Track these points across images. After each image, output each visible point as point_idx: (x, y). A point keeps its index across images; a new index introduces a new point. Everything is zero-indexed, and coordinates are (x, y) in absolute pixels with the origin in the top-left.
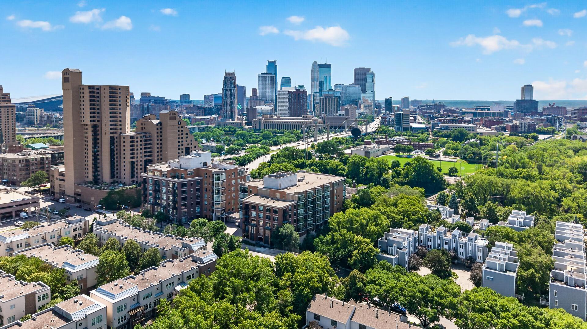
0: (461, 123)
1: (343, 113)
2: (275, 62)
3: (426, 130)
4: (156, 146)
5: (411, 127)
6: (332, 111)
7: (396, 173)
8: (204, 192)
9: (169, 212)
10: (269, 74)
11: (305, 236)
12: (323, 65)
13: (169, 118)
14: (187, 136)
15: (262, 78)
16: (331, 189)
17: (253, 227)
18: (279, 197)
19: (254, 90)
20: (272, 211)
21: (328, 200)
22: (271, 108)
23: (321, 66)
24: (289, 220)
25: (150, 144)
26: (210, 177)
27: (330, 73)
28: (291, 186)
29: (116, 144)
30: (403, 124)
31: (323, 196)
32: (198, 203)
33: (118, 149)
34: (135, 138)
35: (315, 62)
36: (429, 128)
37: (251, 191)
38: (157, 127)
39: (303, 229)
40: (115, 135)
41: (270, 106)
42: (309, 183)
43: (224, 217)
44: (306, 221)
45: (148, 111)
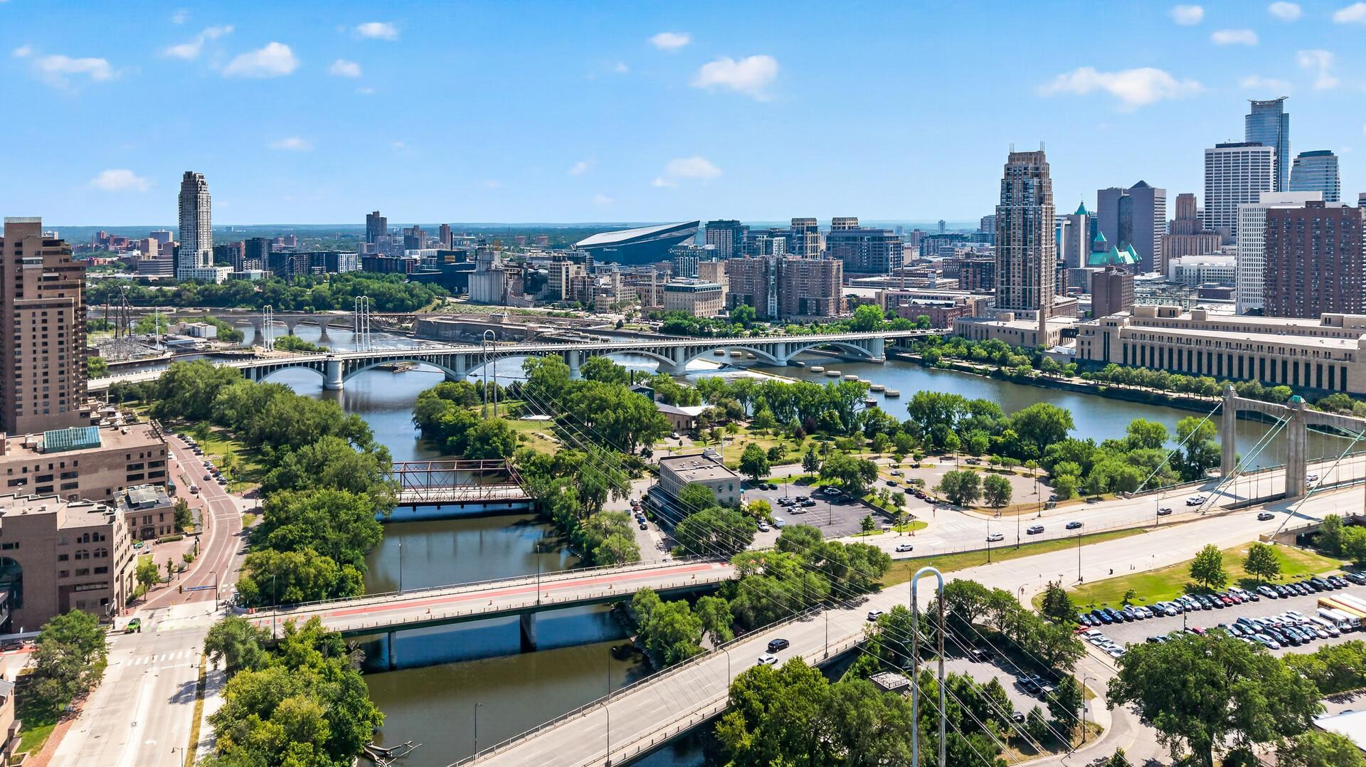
15: (1216, 159)
19: (1184, 201)
45: (779, 278)
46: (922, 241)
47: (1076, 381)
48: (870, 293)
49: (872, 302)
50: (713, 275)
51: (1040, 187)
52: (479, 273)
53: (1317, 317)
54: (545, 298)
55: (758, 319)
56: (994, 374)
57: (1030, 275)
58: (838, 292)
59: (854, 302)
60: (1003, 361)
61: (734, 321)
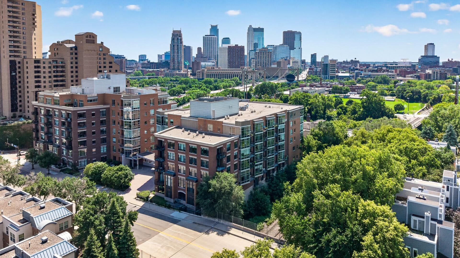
0: (380, 72)
1: (275, 66)
2: (217, 26)
3: (351, 78)
4: (69, 74)
5: (337, 76)
6: (266, 63)
7: (342, 110)
8: (112, 125)
9: (63, 153)
10: (212, 35)
11: (251, 188)
12: (257, 29)
13: (85, 41)
14: (110, 65)
15: (205, 39)
16: (286, 120)
17: (169, 177)
18: (212, 130)
19: (199, 49)
20: (199, 152)
21: (282, 136)
22: (214, 64)
23: (255, 30)
24: (226, 165)
25: (62, 72)
26: (118, 104)
27: (263, 34)
28: (230, 115)
29: (18, 70)
30: (330, 73)
31: (277, 130)
32: (104, 141)
33: (22, 77)
34: (42, 62)
35: (251, 26)
36: (353, 76)
37: (172, 122)
38: (71, 51)
39: (248, 178)
40: (17, 60)
41: (213, 62)
42: (255, 112)
43: (138, 159)
44: (252, 166)
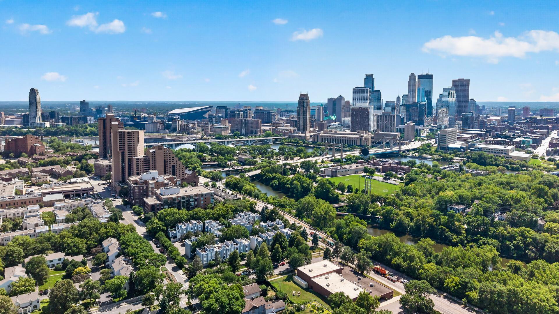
2: (372, 75)
3: (462, 150)
6: (388, 127)
10: (363, 87)
15: (355, 91)
19: (347, 103)
25: (148, 163)
29: (131, 162)
30: (440, 144)
40: (131, 158)
45: (245, 125)
46: (281, 112)
47: (311, 146)
48: (268, 128)
49: (268, 130)
50: (225, 124)
51: (307, 102)
52: (149, 123)
53: (356, 131)
54: (172, 131)
55: (240, 135)
56: (295, 145)
57: (305, 124)
58: (260, 128)
59: (264, 131)
60: (298, 143)
61: (234, 136)
